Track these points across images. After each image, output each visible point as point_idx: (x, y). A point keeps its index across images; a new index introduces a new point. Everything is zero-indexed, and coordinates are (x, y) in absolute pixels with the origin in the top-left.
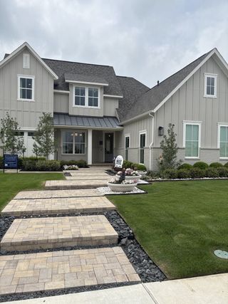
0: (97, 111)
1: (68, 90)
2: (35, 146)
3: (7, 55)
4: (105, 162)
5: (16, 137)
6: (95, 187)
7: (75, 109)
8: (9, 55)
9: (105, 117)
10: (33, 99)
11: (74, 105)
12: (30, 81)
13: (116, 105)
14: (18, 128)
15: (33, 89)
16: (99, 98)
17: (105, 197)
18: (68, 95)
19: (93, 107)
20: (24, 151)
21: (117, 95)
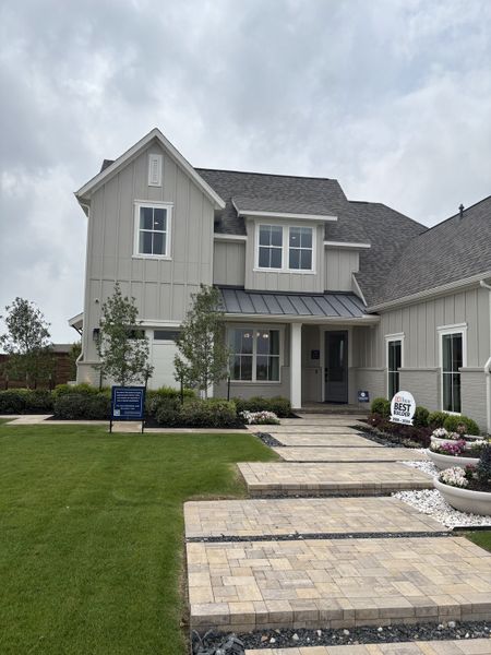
0: (310, 279)
1: (245, 233)
2: (178, 363)
3: (107, 163)
4: (328, 402)
5: (132, 343)
6: (386, 491)
7: (259, 276)
8: (112, 162)
9: (327, 293)
10: (167, 255)
11: (257, 268)
12: (161, 214)
13: (353, 264)
14: (137, 320)
15: (168, 232)
16: (314, 249)
17: (462, 540)
18: (243, 244)
19: (299, 271)
20: (148, 375)
21: (357, 241)
